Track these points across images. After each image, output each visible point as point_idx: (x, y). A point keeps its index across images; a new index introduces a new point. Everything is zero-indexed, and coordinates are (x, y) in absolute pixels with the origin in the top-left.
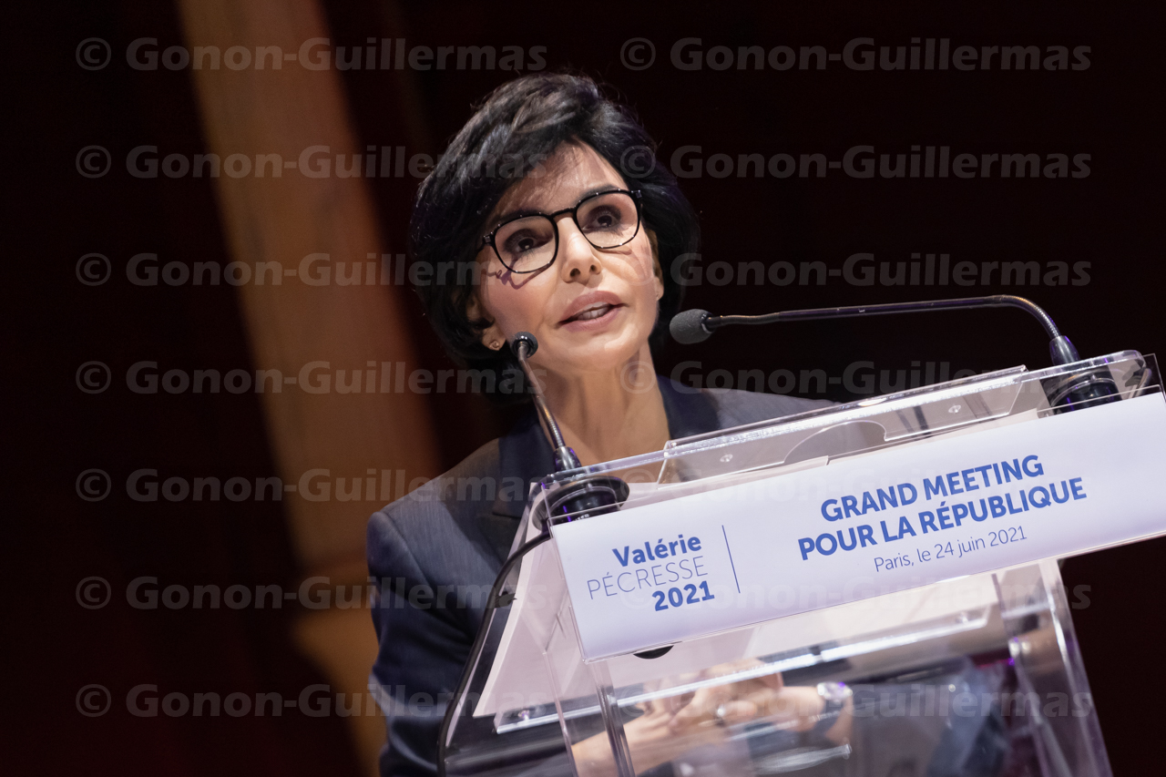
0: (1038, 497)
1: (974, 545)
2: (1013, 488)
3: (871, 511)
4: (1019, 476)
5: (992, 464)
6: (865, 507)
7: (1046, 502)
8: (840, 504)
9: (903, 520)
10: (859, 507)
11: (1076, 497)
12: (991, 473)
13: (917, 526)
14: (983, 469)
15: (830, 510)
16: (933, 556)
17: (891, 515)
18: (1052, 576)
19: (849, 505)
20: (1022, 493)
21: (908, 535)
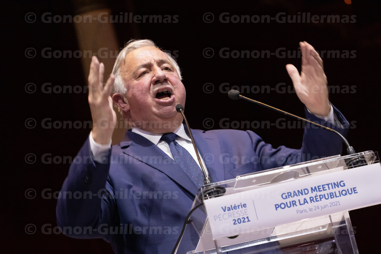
0: (344, 192)
2: (337, 190)
4: (338, 187)
5: (330, 183)
7: (346, 194)
8: (287, 195)
11: (355, 193)
12: (330, 186)
15: (284, 196)
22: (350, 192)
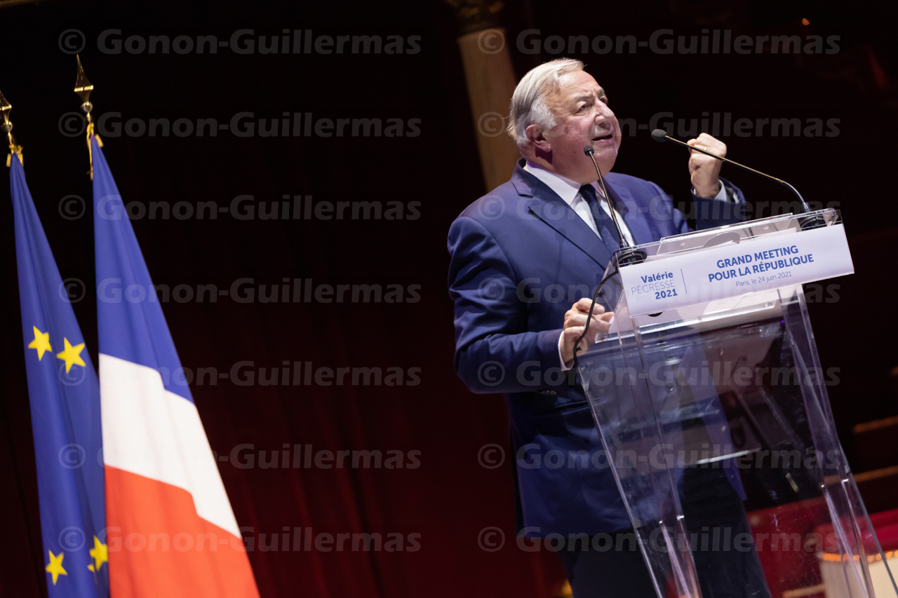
0: (796, 261)
1: (772, 278)
2: (787, 257)
3: (735, 264)
4: (789, 253)
5: (779, 248)
6: (733, 263)
7: (799, 263)
8: (724, 262)
9: (747, 268)
10: (731, 263)
11: (810, 261)
12: (779, 252)
13: (752, 270)
14: (776, 250)
15: (720, 264)
16: (757, 281)
17: (743, 266)
18: (800, 291)
19: (727, 262)
20: (790, 259)
21: (748, 274)
22: (804, 260)
